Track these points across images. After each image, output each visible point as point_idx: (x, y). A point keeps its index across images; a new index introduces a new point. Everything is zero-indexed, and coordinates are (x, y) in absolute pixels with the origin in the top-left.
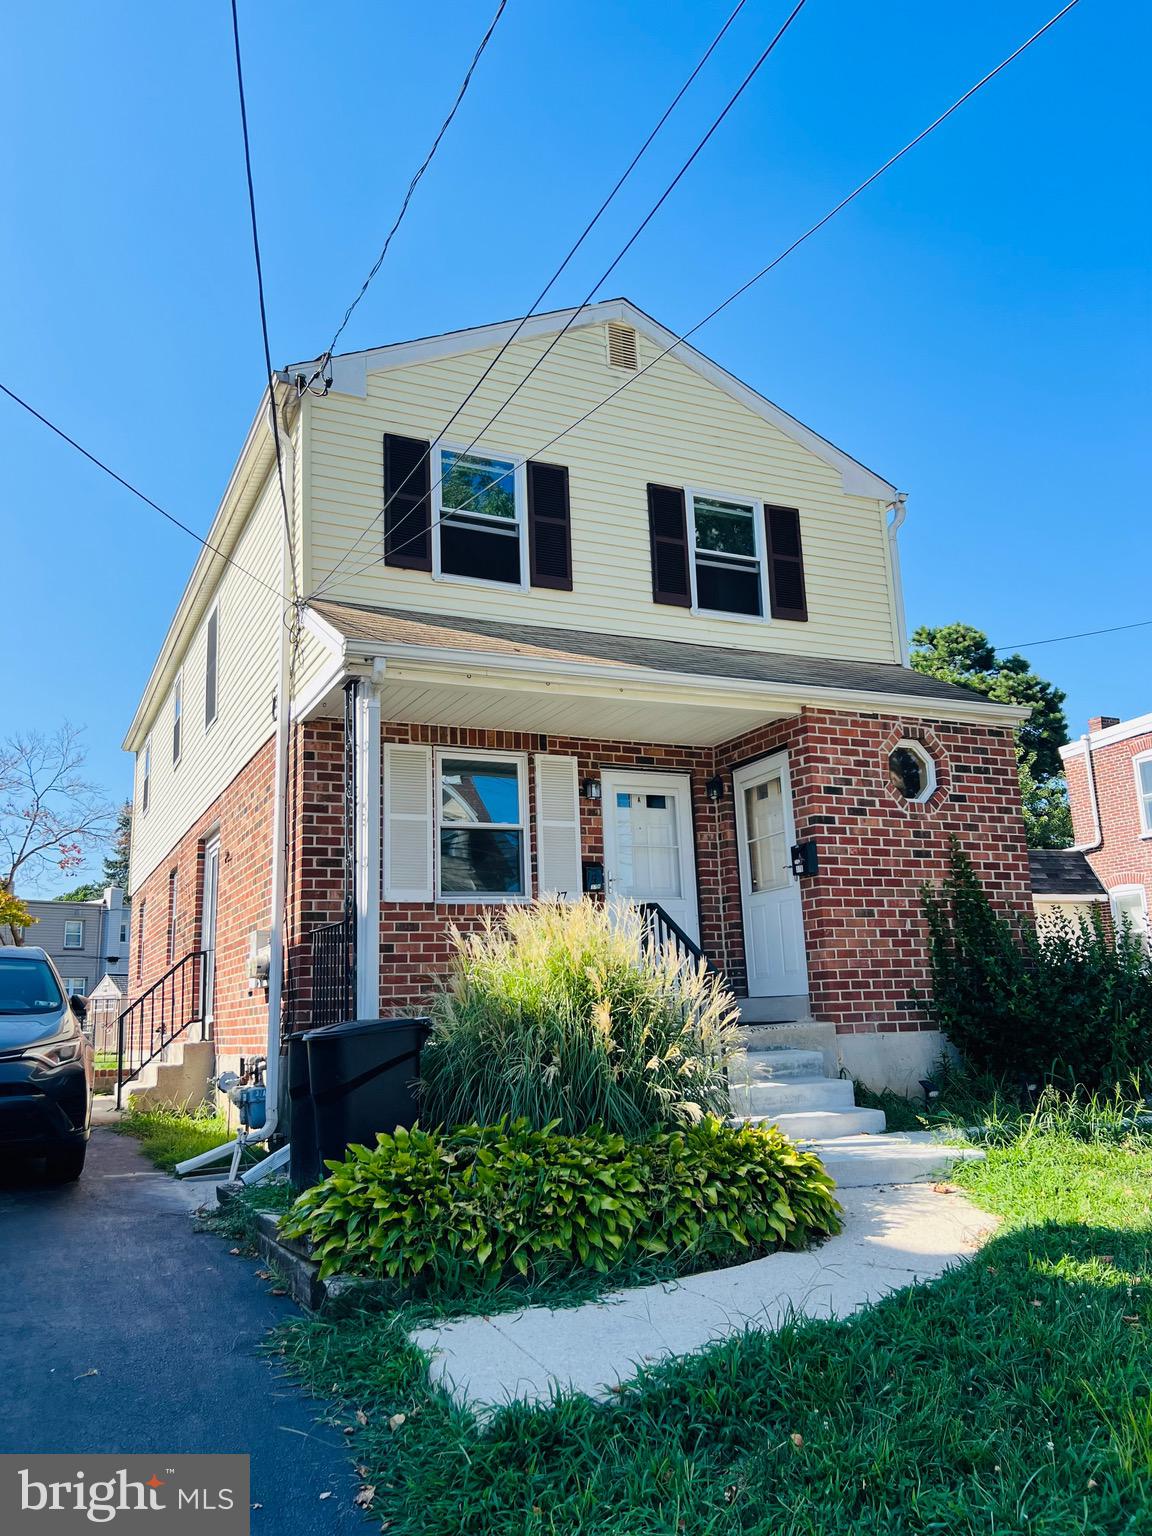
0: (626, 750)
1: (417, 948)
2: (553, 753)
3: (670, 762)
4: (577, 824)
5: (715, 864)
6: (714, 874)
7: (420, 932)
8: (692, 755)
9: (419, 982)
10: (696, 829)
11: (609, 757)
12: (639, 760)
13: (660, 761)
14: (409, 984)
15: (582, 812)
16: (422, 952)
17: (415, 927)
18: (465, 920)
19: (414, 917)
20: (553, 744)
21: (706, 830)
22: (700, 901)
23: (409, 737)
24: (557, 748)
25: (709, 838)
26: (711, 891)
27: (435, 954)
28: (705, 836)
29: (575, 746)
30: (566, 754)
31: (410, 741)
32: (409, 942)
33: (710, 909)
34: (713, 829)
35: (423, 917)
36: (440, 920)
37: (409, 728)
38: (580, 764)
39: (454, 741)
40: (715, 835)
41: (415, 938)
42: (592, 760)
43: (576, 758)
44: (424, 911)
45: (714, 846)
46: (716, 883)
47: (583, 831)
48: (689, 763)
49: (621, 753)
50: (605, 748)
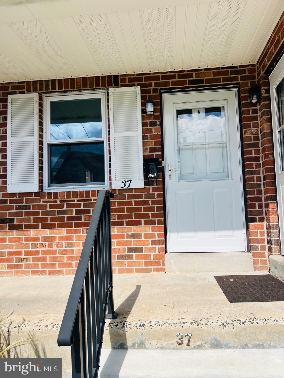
0: (180, 77)
1: (29, 220)
2: (123, 86)
3: (218, 80)
4: (139, 134)
5: (257, 152)
6: (257, 159)
7: (31, 210)
8: (238, 72)
9: (30, 241)
10: (242, 127)
11: (167, 84)
12: (191, 82)
13: (208, 81)
14: (24, 242)
15: (144, 125)
16: (32, 223)
17: (28, 207)
18: (60, 201)
19: (27, 201)
20: (123, 80)
21: (250, 127)
22: (245, 180)
23: (25, 90)
24: (127, 83)
25: (252, 133)
26: (252, 173)
27: (40, 224)
28: (248, 132)
29: (141, 79)
30: (134, 85)
31: (26, 92)
32: (24, 217)
33: (251, 186)
34: (256, 126)
35: (33, 201)
36: (43, 202)
37: (25, 84)
38: (142, 92)
39: (54, 88)
40: (257, 130)
41: (27, 214)
42: (152, 88)
43: (139, 87)
44: (34, 197)
45: (257, 138)
46: (258, 166)
47: (144, 138)
48: (236, 79)
49: (177, 80)
50: (164, 78)
